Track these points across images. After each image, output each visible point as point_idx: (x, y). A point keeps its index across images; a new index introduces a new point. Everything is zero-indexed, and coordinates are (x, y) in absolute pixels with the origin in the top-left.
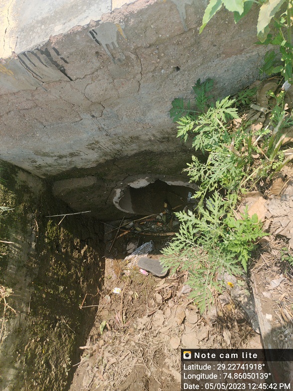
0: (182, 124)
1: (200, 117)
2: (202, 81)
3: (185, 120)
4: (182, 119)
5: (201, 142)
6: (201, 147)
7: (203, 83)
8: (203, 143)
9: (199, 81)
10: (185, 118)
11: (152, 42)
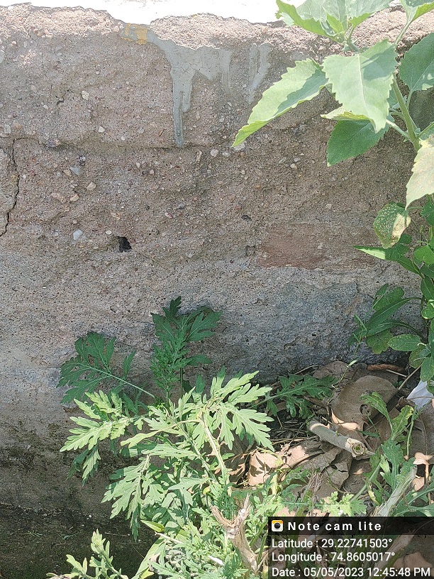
0: (91, 413)
1: (154, 410)
2: (184, 307)
3: (104, 405)
4: (94, 398)
5: (138, 494)
6: (133, 508)
7: (188, 314)
8: (143, 497)
9: (176, 303)
10: (105, 398)
11: (71, 138)
